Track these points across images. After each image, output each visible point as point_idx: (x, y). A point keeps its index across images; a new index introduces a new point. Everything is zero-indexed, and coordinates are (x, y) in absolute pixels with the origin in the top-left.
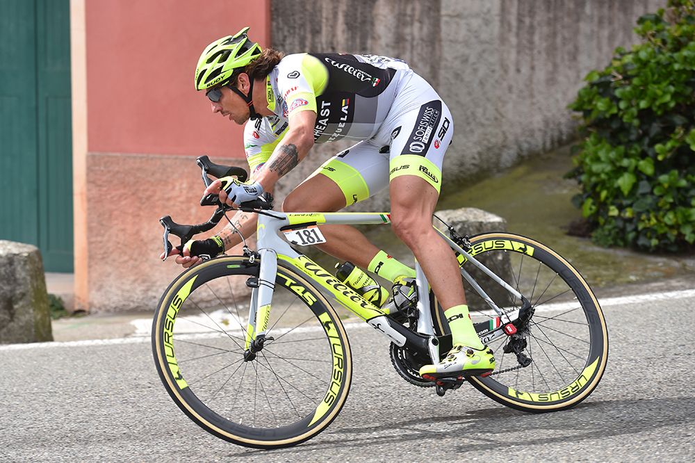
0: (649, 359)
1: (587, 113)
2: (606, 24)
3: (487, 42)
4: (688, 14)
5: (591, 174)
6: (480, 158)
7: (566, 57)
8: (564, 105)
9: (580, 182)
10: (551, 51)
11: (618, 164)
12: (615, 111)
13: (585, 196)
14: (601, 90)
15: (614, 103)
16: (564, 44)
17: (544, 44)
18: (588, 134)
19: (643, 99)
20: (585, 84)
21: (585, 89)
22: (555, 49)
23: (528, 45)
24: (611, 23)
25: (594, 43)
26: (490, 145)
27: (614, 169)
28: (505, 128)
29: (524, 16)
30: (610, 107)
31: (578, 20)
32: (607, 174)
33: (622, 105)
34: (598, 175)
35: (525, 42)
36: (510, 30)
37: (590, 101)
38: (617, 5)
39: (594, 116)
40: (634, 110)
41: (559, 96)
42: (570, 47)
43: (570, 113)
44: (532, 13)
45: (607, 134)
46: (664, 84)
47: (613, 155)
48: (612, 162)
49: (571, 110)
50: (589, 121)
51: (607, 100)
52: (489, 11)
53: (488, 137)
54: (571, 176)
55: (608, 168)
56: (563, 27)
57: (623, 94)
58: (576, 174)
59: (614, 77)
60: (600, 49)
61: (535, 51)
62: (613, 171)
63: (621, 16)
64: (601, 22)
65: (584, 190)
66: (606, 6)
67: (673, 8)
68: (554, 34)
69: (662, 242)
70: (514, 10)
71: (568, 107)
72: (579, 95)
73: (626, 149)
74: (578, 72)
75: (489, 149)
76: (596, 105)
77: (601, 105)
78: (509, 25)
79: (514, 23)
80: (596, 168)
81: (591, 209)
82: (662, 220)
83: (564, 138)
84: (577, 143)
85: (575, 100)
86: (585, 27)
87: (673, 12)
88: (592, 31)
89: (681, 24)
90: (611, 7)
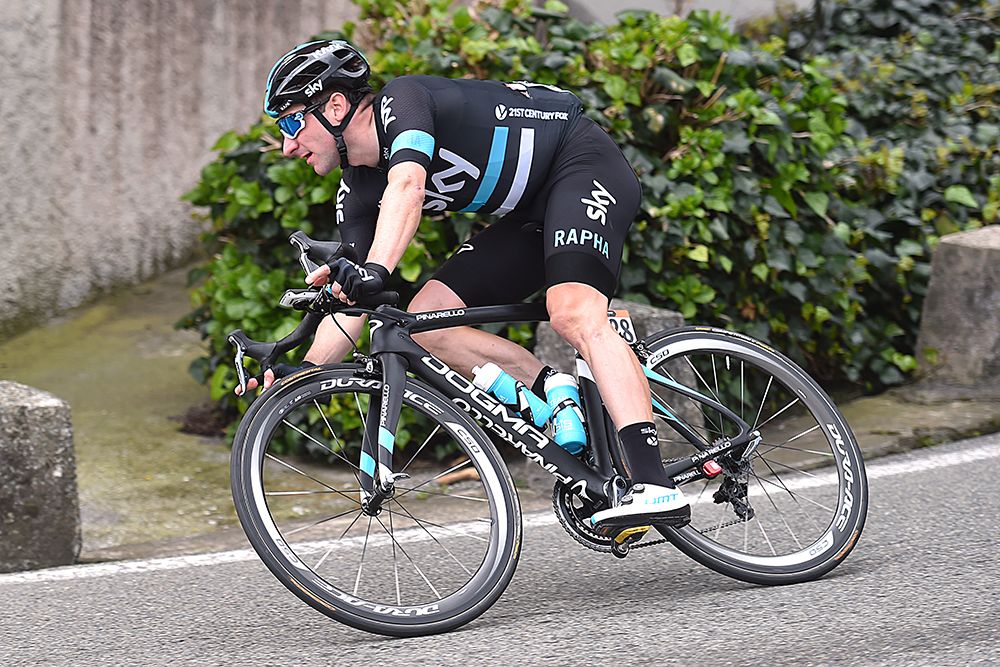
0: (324, 656)
1: (219, 210)
2: (251, 50)
3: (35, 76)
4: (397, 33)
5: (226, 321)
6: (22, 289)
7: (180, 107)
8: (175, 194)
9: (205, 336)
10: (153, 94)
11: (274, 303)
12: (267, 207)
13: (214, 360)
14: (243, 168)
15: (267, 192)
16: (176, 83)
17: (140, 83)
18: (221, 248)
19: (318, 185)
20: (214, 157)
21: (214, 164)
22: (161, 92)
23: (110, 82)
24: (260, 47)
25: (231, 83)
26: (41, 266)
27: (267, 310)
28: (68, 235)
29: (102, 30)
30: (260, 199)
31: (201, 41)
32: (254, 320)
33: (281, 195)
34: (237, 322)
35: (104, 77)
36: (77, 55)
37: (223, 188)
38: (270, 15)
39: (230, 214)
40: (302, 206)
41: (167, 178)
42: (186, 89)
43: (187, 209)
44: (117, 25)
45: (254, 248)
47: (264, 286)
48: (264, 300)
49: (188, 203)
50: (221, 224)
51: (254, 185)
52: (38, 18)
53: (37, 251)
54: (187, 324)
55: (257, 310)
56: (174, 52)
57: (282, 175)
58: (198, 320)
59: (267, 144)
60: (241, 95)
61: (124, 95)
62: (264, 316)
63: (278, 34)
64: (241, 44)
65: (213, 351)
66: (252, 15)
67: (370, 22)
68: (159, 65)
69: (352, 444)
70: (84, 19)
71: (184, 198)
72: (204, 176)
73: (288, 276)
74: (203, 134)
75: (38, 274)
76: (233, 195)
77: (243, 195)
78: (76, 44)
79: (85, 42)
80: (234, 309)
81: (224, 387)
82: (351, 406)
83: (177, 255)
84: (200, 265)
85: (197, 186)
86: (213, 53)
87: (371, 29)
88: (227, 61)
89: (384, 52)
90: (260, 18)
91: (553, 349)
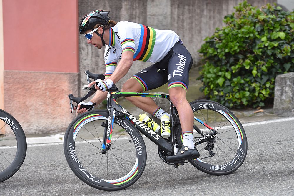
0: (229, 151)
1: (205, 54)
2: (212, 19)
3: (165, 26)
4: (244, 15)
5: (207, 78)
7: (197, 32)
8: (196, 51)
9: (202, 81)
10: (191, 29)
11: (217, 74)
12: (216, 53)
13: (204, 87)
14: (210, 45)
15: (216, 50)
16: (196, 26)
17: (188, 27)
18: (206, 62)
19: (227, 48)
20: (204, 42)
21: (204, 44)
22: (192, 28)
23: (182, 27)
24: (214, 18)
25: (208, 26)
27: (216, 76)
29: (180, 15)
30: (214, 52)
31: (201, 17)
32: (213, 78)
33: (219, 51)
34: (209, 78)
35: (180, 26)
36: (174, 21)
37: (206, 49)
38: (216, 11)
39: (208, 55)
40: (223, 53)
41: (194, 47)
42: (198, 28)
43: (198, 54)
44: (183, 14)
45: (213, 62)
46: (235, 42)
47: (215, 70)
48: (215, 73)
49: (199, 52)
50: (206, 57)
51: (213, 49)
52: (166, 13)
54: (198, 79)
55: (214, 76)
56: (195, 20)
57: (219, 46)
58: (201, 78)
59: (216, 40)
60: (210, 28)
61: (184, 29)
62: (215, 77)
63: (218, 15)
64: (210, 18)
65: (204, 84)
66: (212, 11)
67: (238, 12)
68: (192, 23)
69: (235, 105)
70: (176, 13)
71: (198, 51)
72: (202, 47)
73: (220, 68)
74: (202, 38)
76: (208, 51)
77: (210, 51)
78: (174, 19)
79: (176, 18)
80: (209, 76)
81: (207, 92)
82: (235, 96)
83: (196, 64)
84: (201, 66)
85: (200, 49)
86: (204, 20)
87: (238, 14)
88: (207, 22)
89: (241, 19)
90: (214, 12)
91: (279, 83)
